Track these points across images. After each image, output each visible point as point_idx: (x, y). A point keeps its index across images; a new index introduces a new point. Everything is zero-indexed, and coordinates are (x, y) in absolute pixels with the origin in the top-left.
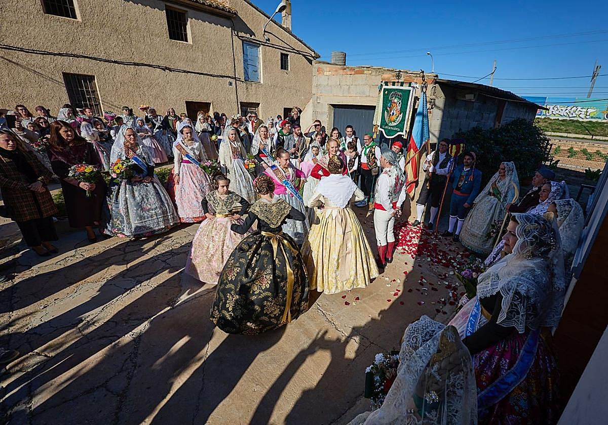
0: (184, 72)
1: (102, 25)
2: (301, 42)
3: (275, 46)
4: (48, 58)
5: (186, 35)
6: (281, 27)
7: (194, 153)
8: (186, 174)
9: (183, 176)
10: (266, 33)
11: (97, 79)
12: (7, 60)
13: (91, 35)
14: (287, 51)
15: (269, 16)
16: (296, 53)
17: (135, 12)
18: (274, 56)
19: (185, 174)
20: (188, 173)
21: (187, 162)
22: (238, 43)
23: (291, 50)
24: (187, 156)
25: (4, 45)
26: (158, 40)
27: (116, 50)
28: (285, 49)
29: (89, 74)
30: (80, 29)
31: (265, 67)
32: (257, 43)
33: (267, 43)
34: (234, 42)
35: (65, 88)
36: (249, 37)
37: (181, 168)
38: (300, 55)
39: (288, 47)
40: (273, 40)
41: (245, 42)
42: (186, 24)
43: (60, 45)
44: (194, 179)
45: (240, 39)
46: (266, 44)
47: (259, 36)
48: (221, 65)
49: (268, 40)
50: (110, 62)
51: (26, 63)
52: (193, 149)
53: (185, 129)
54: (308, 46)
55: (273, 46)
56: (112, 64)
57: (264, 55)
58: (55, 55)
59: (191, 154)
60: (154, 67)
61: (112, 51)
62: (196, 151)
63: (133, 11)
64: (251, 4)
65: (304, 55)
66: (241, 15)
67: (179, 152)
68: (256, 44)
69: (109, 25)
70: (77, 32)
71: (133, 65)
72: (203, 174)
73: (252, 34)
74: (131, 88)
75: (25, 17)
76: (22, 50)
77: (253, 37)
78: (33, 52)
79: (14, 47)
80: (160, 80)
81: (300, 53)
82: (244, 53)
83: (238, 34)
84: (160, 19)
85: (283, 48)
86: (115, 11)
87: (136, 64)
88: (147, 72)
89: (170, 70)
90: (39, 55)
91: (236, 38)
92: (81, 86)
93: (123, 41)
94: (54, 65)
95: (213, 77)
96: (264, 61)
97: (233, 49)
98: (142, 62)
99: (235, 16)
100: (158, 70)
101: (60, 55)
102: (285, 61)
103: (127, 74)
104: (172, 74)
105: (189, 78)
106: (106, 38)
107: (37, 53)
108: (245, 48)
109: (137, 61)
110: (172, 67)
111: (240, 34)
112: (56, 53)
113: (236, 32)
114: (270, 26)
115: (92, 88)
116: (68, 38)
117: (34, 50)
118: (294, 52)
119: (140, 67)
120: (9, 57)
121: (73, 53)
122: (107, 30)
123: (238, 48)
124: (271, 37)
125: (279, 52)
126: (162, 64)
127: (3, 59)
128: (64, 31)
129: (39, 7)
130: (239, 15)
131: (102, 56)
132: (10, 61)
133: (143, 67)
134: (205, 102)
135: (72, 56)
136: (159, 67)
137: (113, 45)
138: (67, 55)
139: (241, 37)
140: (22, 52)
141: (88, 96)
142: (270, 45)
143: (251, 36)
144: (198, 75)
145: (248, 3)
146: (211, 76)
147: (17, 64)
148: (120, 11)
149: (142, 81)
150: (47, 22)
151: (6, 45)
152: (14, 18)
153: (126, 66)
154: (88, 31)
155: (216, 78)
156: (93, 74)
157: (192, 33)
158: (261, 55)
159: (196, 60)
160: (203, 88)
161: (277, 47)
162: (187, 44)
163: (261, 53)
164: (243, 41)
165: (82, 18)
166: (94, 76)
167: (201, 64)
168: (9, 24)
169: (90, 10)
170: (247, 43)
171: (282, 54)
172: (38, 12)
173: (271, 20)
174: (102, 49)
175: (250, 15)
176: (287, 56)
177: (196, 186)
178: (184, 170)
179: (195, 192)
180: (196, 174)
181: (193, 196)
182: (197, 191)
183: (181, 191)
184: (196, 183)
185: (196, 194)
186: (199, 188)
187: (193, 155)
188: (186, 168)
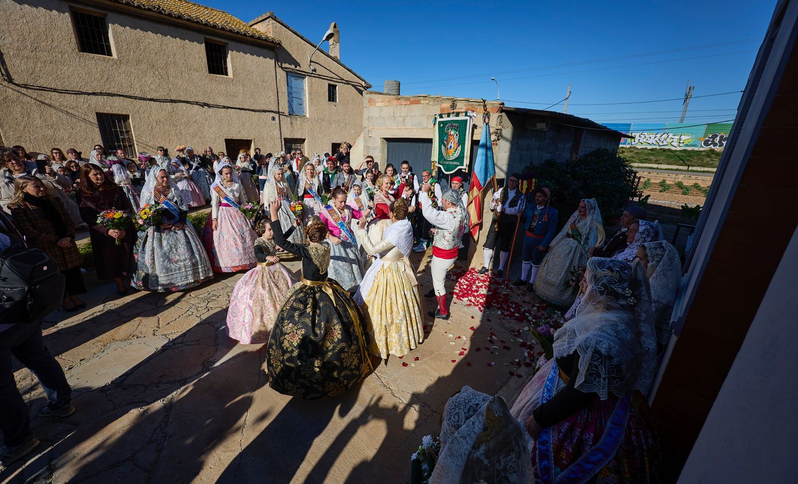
0: (224, 107)
1: (139, 62)
2: (350, 71)
3: (322, 77)
4: (82, 98)
5: (226, 68)
6: (328, 56)
7: (234, 195)
8: (225, 218)
9: (221, 221)
10: (312, 64)
11: (132, 119)
12: (40, 101)
13: (126, 72)
14: (335, 82)
15: (315, 44)
16: (345, 83)
17: (173, 47)
18: (321, 88)
19: (223, 219)
21: (226, 205)
22: (282, 74)
23: (340, 81)
24: (226, 198)
25: (37, 86)
26: (197, 75)
27: (153, 87)
28: (333, 79)
29: (124, 113)
30: (115, 66)
31: (311, 99)
32: (303, 74)
33: (313, 74)
34: (277, 74)
35: (98, 129)
36: (294, 68)
37: (219, 213)
38: (349, 85)
39: (336, 77)
40: (320, 71)
41: (289, 73)
42: (226, 57)
43: (95, 84)
44: (234, 224)
45: (283, 70)
46: (312, 75)
47: (305, 67)
48: (263, 99)
49: (315, 70)
50: (146, 100)
51: (58, 104)
52: (232, 191)
53: (224, 170)
54: (358, 74)
55: (320, 77)
56: (148, 102)
57: (311, 86)
58: (89, 94)
59: (230, 196)
60: (192, 104)
61: (148, 89)
62: (235, 193)
63: (170, 46)
64: (295, 33)
65: (354, 86)
66: (285, 45)
67: (217, 195)
68: (301, 75)
69: (146, 62)
70: (112, 70)
71: (170, 102)
72: (243, 219)
73: (297, 64)
74: (167, 127)
75: (60, 56)
76: (55, 90)
77: (298, 68)
78: (67, 92)
79: (47, 88)
80: (198, 117)
81: (349, 84)
82: (288, 86)
83: (281, 65)
84: (199, 52)
85: (331, 79)
86: (152, 46)
87: (172, 101)
88: (185, 109)
89: (209, 106)
90: (73, 95)
91: (279, 70)
92: (115, 127)
93: (160, 77)
94: (87, 105)
95: (255, 112)
96: (310, 94)
97: (276, 82)
98: (179, 98)
99: (278, 46)
100: (196, 107)
101: (94, 94)
102: (333, 92)
103: (164, 112)
104: (211, 110)
105: (229, 113)
106: (142, 75)
107: (70, 93)
108: (289, 80)
109: (173, 97)
110: (211, 102)
111: (284, 65)
112: (89, 92)
113: (279, 64)
114: (317, 56)
115: (126, 128)
116: (102, 77)
117: (67, 91)
118: (342, 83)
119: (177, 104)
120: (42, 99)
121: (108, 92)
122: (143, 67)
123: (282, 80)
124: (317, 67)
125: (326, 83)
126: (201, 100)
127: (35, 101)
128: (99, 69)
129: (74, 45)
130: (283, 45)
131: (138, 94)
132: (43, 103)
133: (180, 104)
134: (246, 139)
135: (107, 95)
136: (197, 103)
137: (150, 82)
138: (101, 94)
139: (285, 68)
140: (55, 93)
141: (122, 137)
142: (316, 76)
143: (296, 67)
144: (238, 111)
145: (293, 32)
146: (253, 110)
147: (50, 106)
148: (158, 46)
149: (179, 119)
150: (82, 60)
151: (39, 85)
152: (48, 58)
153: (162, 103)
154: (123, 68)
155: (258, 113)
156: (128, 114)
157: (233, 67)
158: (307, 86)
159: (237, 95)
160: (244, 125)
161: (324, 77)
162: (227, 78)
163: (307, 84)
164: (287, 72)
165: (118, 55)
166: (129, 116)
167: (241, 99)
168: (43, 64)
169: (126, 46)
170: (292, 74)
171: (329, 85)
172: (73, 50)
173: (317, 49)
174: (138, 86)
175: (294, 44)
176: (336, 86)
177: (236, 232)
178: (223, 215)
179: (234, 238)
180: (236, 219)
181: (232, 243)
182: (236, 237)
183: (219, 237)
184: (236, 228)
185: (236, 241)
186: (239, 233)
187: (232, 197)
188: (225, 212)
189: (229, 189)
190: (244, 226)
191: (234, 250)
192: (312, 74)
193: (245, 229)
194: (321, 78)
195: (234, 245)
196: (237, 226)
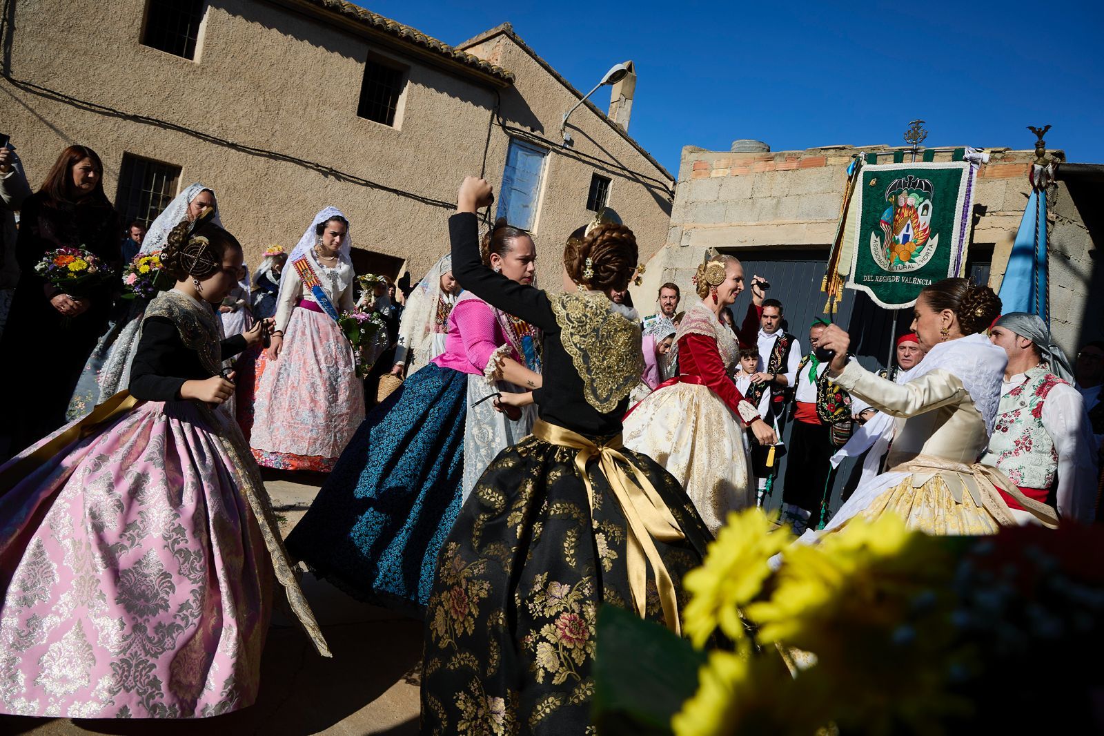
0: (368, 184)
1: (236, 75)
2: (646, 156)
3: (583, 158)
4: (111, 122)
5: (393, 113)
6: (604, 119)
7: (335, 287)
8: (303, 333)
9: (293, 337)
10: (567, 129)
11: (184, 175)
12: (38, 116)
13: (206, 90)
14: (608, 171)
15: (581, 93)
16: (629, 178)
17: (306, 58)
18: (576, 178)
19: (299, 333)
20: (308, 332)
21: (313, 307)
22: (500, 139)
23: (619, 171)
24: (317, 290)
25: (45, 89)
26: (333, 114)
27: (244, 123)
28: (605, 166)
29: (175, 162)
30: (191, 76)
31: (550, 198)
32: (543, 147)
33: (566, 149)
34: (491, 138)
35: (116, 184)
36: (529, 131)
37: (293, 319)
38: (639, 184)
39: (613, 162)
40: (581, 145)
41: (516, 141)
42: (400, 92)
43: (142, 102)
45: (506, 133)
46: (564, 151)
47: (552, 132)
48: (450, 181)
49: (571, 142)
50: (223, 145)
51: (67, 125)
52: (333, 276)
54: (662, 166)
55: (578, 157)
56: (226, 148)
57: (555, 172)
58: (126, 117)
60: (307, 167)
61: (235, 124)
62: (339, 282)
63: (302, 55)
64: (546, 68)
65: (648, 187)
66: (521, 86)
68: (541, 148)
69: (248, 77)
70: (184, 81)
71: (265, 156)
73: (536, 125)
74: (244, 202)
75: (104, 46)
76: (71, 101)
77: (537, 133)
78: (89, 107)
79: (59, 95)
80: (309, 194)
81: (637, 181)
82: (507, 164)
83: (504, 121)
84: (350, 75)
85: (600, 164)
86: (268, 52)
87: (271, 156)
88: (289, 173)
89: (338, 176)
90: (97, 115)
91: (497, 131)
92: (148, 186)
93: (263, 108)
94: (116, 135)
95: (427, 203)
96: (550, 187)
97: (486, 152)
98: (286, 152)
99: (507, 84)
100: (313, 173)
101: (135, 118)
102: (600, 192)
103: (248, 172)
104: (339, 185)
105: (372, 197)
106: (232, 99)
107: (94, 111)
108: (512, 154)
109: (276, 148)
110: (344, 169)
111: (509, 124)
112: (129, 113)
113: (501, 120)
114: (580, 116)
115: (167, 191)
116: (161, 90)
117: (91, 105)
118: (625, 176)
119: (277, 162)
120: (42, 112)
121: (160, 119)
122: (240, 84)
123: (498, 150)
124: (577, 137)
125: (590, 171)
126: (326, 161)
127: (30, 114)
128: (160, 77)
129: (135, 31)
130: (517, 84)
131: (213, 131)
132: (41, 119)
133: (284, 163)
134: (393, 255)
135: (155, 125)
136: (317, 167)
137: (241, 113)
138: (147, 121)
139: (509, 128)
140: (69, 106)
141: (153, 207)
142: (572, 153)
143: (533, 130)
144: (393, 195)
145: (542, 65)
146: (423, 200)
147: (51, 126)
148: (279, 53)
149: (271, 192)
150: (138, 57)
151: (48, 89)
152: (84, 46)
153: (251, 156)
154: (203, 82)
155: (432, 207)
156: (180, 164)
157: (407, 110)
158: (546, 172)
159: (399, 164)
160: (396, 226)
161: (587, 159)
162: (389, 129)
163: (547, 167)
164: (512, 138)
165: (203, 58)
166: (180, 168)
167: (406, 173)
168: (71, 54)
169: (223, 46)
170: (521, 143)
171: (595, 176)
172: (130, 39)
173: (584, 102)
174: (218, 118)
175: (540, 88)
176: (608, 181)
177: (320, 370)
178: (300, 325)
179: (313, 384)
180: (328, 340)
181: (305, 395)
182: (319, 382)
183: (279, 374)
184: (322, 361)
185: (315, 392)
186: (326, 375)
187: (330, 289)
188: (306, 320)
189: (328, 271)
190: (341, 363)
191: (305, 414)
192: (563, 147)
193: (341, 368)
194: (580, 160)
195: (308, 401)
196: (326, 358)
